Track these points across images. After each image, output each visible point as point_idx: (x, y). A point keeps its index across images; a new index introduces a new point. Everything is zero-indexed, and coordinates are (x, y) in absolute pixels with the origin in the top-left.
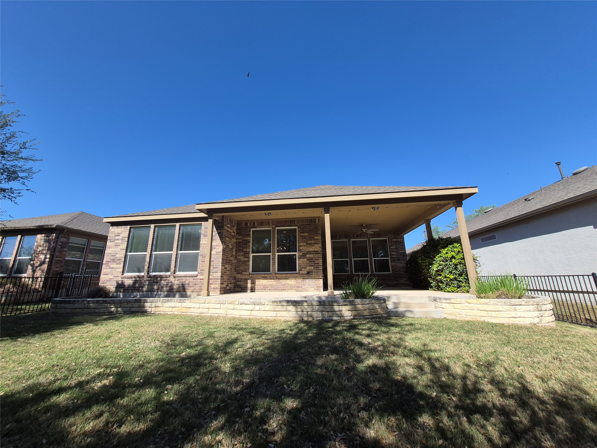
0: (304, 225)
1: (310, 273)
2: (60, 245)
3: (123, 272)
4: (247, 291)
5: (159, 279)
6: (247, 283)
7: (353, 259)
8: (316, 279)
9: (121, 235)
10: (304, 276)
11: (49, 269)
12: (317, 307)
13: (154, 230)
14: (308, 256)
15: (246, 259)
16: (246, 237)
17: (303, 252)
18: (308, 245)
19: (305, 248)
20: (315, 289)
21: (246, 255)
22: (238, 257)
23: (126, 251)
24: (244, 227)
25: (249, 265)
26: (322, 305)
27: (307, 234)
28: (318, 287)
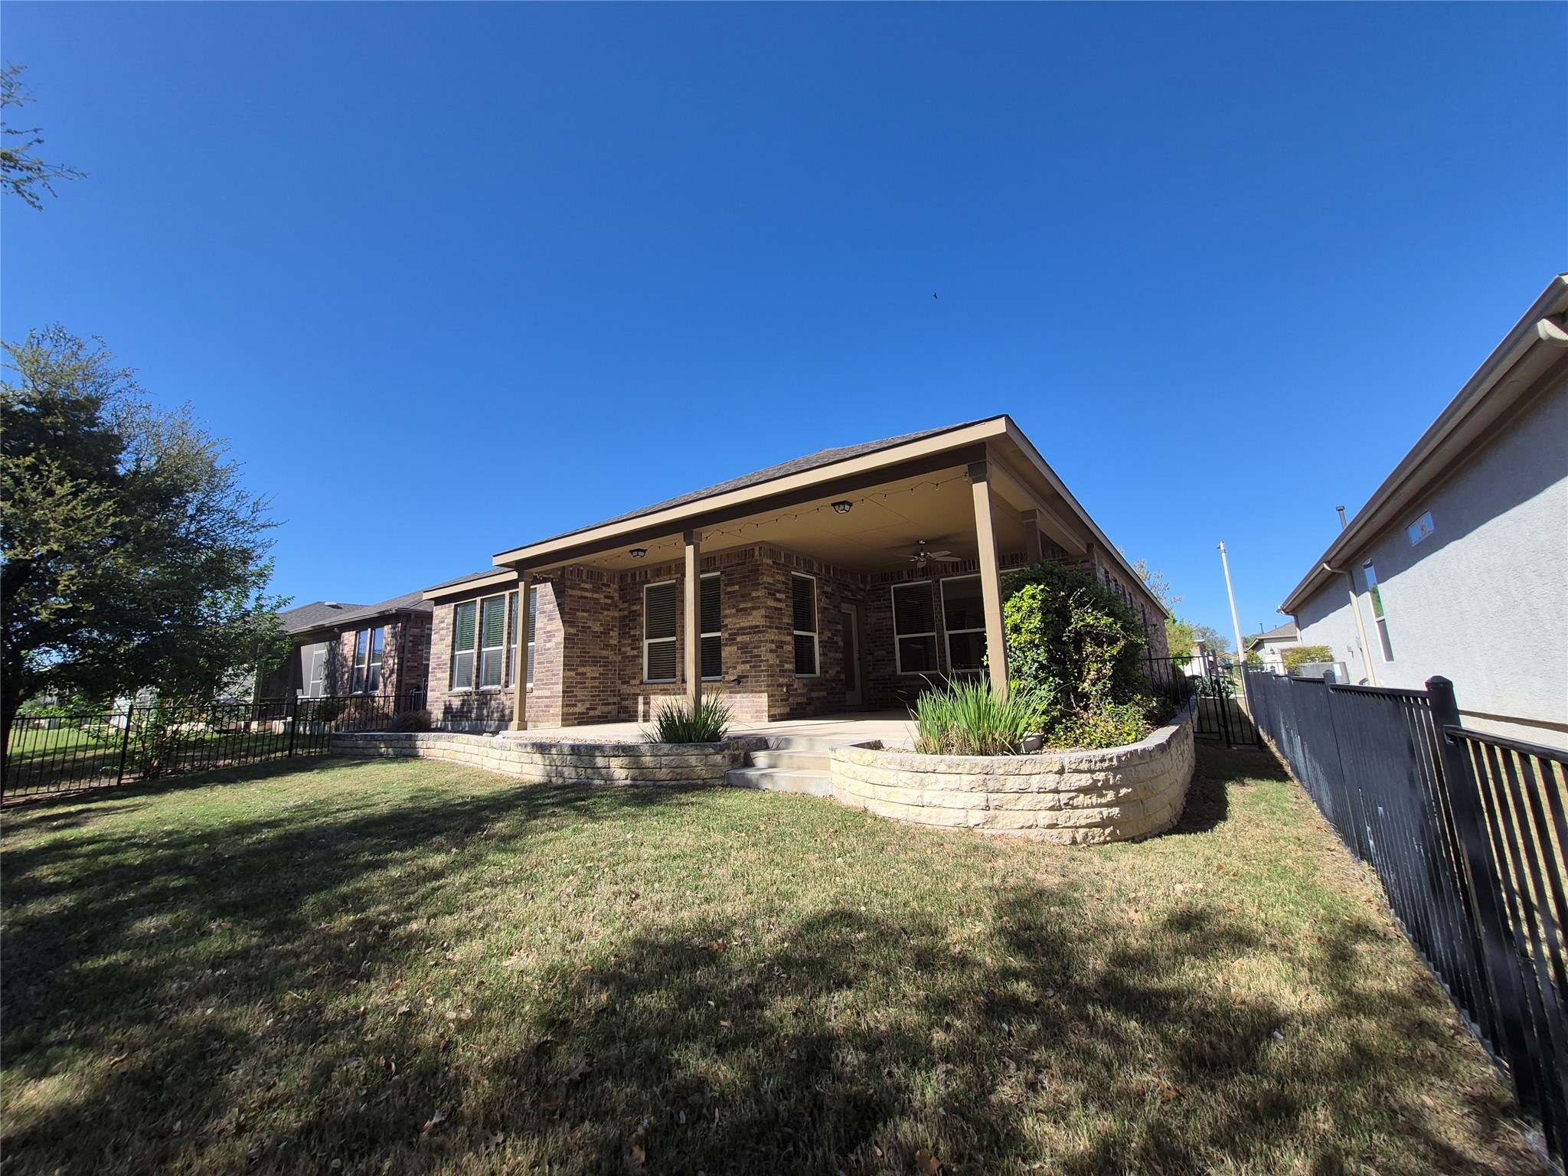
0: (732, 566)
1: (744, 680)
2: (411, 641)
3: (451, 686)
4: (637, 721)
5: (489, 697)
6: (637, 703)
7: (947, 634)
8: (756, 692)
9: (446, 621)
10: (732, 687)
11: (399, 681)
12: (569, 757)
13: (482, 608)
14: (739, 639)
15: (635, 652)
16: (633, 604)
17: (731, 629)
18: (740, 613)
19: (735, 620)
20: (752, 716)
21: (636, 646)
22: (623, 649)
23: (453, 649)
24: (629, 584)
25: (642, 664)
26: (577, 754)
27: (737, 587)
28: (758, 711)
